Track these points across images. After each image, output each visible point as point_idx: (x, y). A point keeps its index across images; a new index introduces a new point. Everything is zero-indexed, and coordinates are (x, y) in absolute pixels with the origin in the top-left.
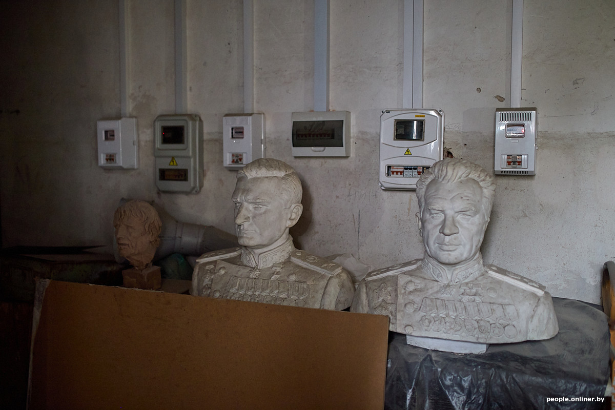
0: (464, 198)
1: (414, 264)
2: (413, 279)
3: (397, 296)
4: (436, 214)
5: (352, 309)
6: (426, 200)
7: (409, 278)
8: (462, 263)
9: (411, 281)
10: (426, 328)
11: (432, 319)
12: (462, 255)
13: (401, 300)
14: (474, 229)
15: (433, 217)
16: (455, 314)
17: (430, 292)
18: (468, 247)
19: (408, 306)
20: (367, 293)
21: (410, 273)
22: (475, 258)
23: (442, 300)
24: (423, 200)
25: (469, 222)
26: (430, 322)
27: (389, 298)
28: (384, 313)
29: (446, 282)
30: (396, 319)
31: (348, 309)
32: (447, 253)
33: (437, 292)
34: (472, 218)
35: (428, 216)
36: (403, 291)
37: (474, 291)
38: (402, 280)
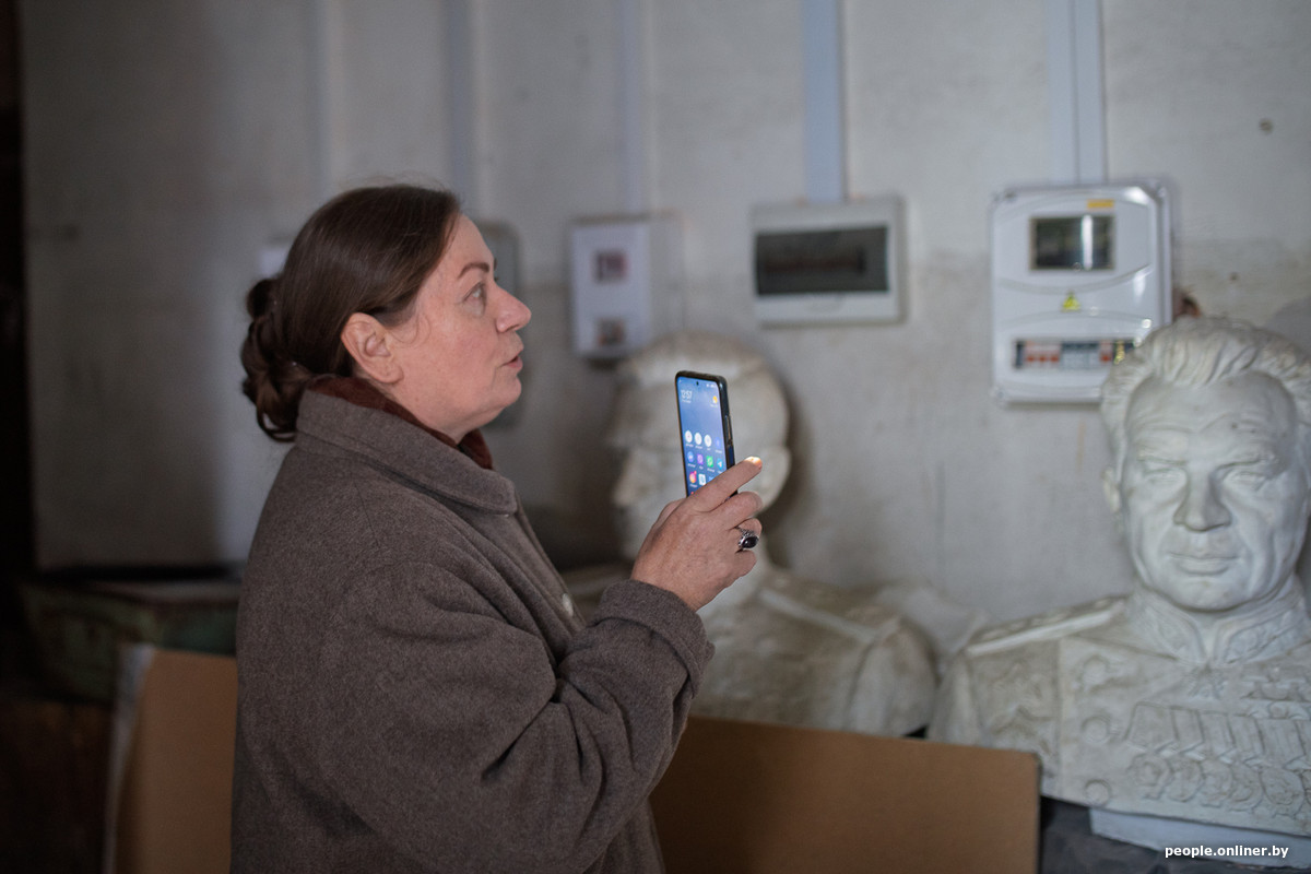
0: (1242, 427)
1: (1104, 608)
2: (1104, 652)
3: (1057, 697)
4: (1160, 471)
5: (933, 734)
6: (1130, 435)
7: (1092, 649)
8: (1245, 606)
9: (1096, 658)
10: (1148, 789)
11: (1164, 766)
12: (1244, 584)
13: (1070, 710)
14: (1274, 514)
15: (1153, 481)
16: (1233, 752)
17: (1155, 687)
18: (1259, 563)
19: (1092, 727)
20: (973, 691)
21: (1092, 635)
22: (1282, 593)
23: (1190, 711)
24: (1121, 433)
25: (1261, 492)
26: (1158, 773)
27: (1034, 704)
28: (1023, 744)
29: (1200, 662)
30: (1058, 762)
31: (920, 733)
32: (1197, 579)
33: (1176, 689)
34: (1267, 484)
35: (1137, 478)
36: (1075, 685)
37: (1285, 685)
38: (1071, 654)
